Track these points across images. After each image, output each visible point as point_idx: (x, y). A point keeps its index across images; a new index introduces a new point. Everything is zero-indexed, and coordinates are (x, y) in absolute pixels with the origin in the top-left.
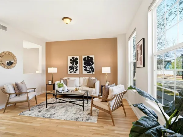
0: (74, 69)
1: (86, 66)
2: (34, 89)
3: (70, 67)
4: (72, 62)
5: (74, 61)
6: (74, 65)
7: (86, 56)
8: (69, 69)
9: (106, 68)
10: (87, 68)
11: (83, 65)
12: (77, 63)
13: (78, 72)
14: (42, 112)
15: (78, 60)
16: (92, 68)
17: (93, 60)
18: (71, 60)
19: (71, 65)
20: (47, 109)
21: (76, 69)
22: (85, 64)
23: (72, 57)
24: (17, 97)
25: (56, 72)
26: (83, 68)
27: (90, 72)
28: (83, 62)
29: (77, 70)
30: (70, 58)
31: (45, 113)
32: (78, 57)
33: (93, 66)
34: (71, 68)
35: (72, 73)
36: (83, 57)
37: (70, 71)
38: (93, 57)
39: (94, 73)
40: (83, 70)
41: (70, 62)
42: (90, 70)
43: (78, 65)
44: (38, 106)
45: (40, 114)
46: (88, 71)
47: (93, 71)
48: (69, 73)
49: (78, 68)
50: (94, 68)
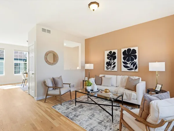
0: (111, 65)
1: (126, 61)
2: (69, 84)
3: (107, 63)
4: (110, 57)
5: (111, 56)
6: (111, 60)
7: (126, 49)
8: (106, 65)
9: (157, 63)
10: (127, 64)
11: (123, 60)
12: (114, 58)
13: (116, 69)
14: (70, 109)
15: (116, 55)
16: (134, 64)
17: (136, 53)
18: (108, 55)
19: (108, 61)
20: (75, 107)
21: (113, 65)
22: (124, 58)
23: (109, 51)
24: (53, 90)
25: (93, 68)
26: (123, 64)
27: (132, 69)
28: (123, 56)
29: (114, 67)
30: (107, 52)
31: (71, 111)
32: (116, 51)
33: (136, 61)
34: (109, 64)
35: (109, 70)
36: (123, 50)
37: (106, 67)
38: (136, 49)
39: (137, 70)
40: (123, 67)
41: (107, 58)
42: (132, 66)
43: (116, 61)
44: (70, 102)
45: (67, 111)
46: (129, 67)
47: (136, 68)
48: (106, 69)
49: (116, 64)
50: (137, 63)
